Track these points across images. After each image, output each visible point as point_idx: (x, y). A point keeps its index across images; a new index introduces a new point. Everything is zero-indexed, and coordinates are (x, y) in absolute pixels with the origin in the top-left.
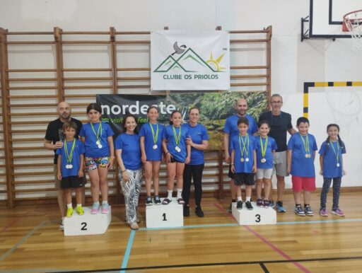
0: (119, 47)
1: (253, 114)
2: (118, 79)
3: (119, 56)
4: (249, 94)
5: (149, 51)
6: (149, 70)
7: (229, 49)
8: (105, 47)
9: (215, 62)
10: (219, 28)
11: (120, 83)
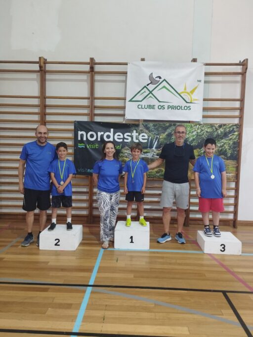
0: (97, 77)
1: (223, 145)
2: (95, 107)
3: (97, 86)
4: (220, 126)
5: (125, 81)
6: (125, 99)
7: (203, 81)
8: (85, 77)
9: (188, 94)
10: (194, 60)
11: (97, 112)
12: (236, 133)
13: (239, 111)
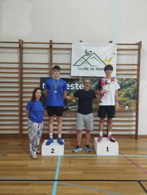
0: (54, 51)
3: (54, 56)
4: (127, 80)
5: (71, 54)
7: (116, 54)
8: (46, 51)
9: (108, 61)
10: (111, 42)
12: (136, 84)
13: (137, 71)
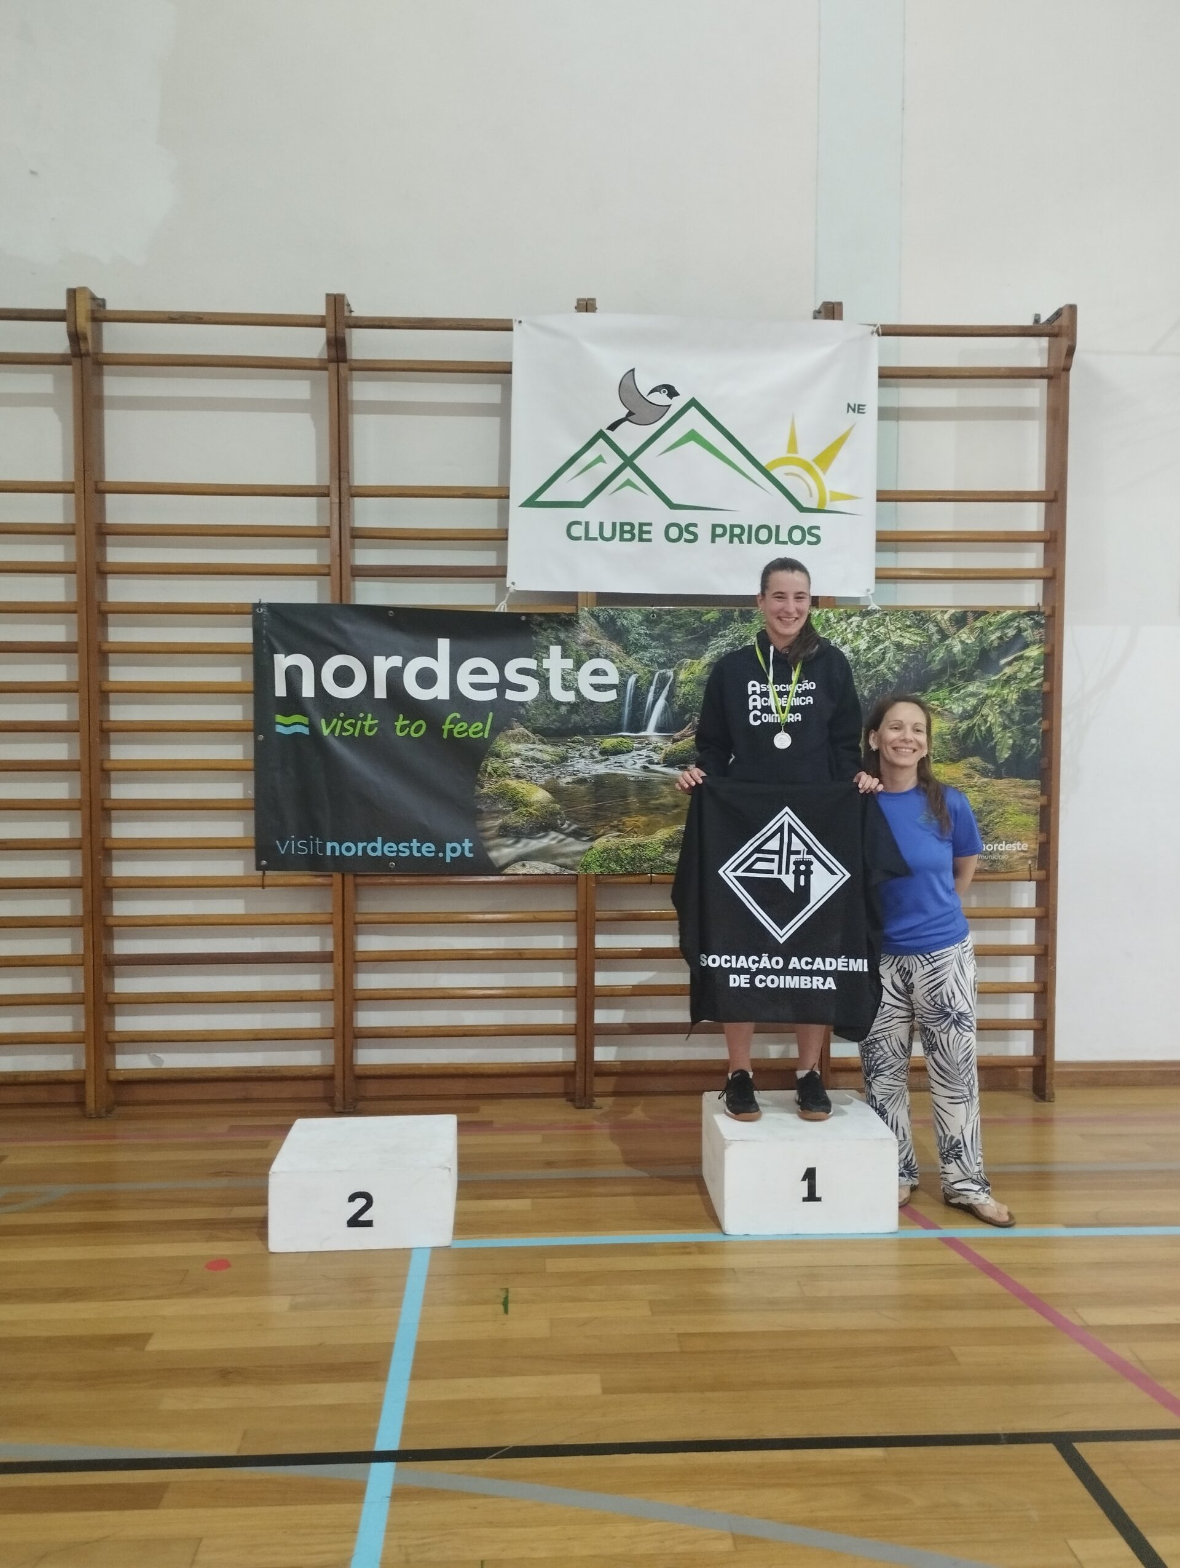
0: (363, 390)
1: (976, 710)
2: (358, 535)
3: (364, 429)
4: (960, 620)
5: (503, 411)
6: (502, 494)
7: (872, 411)
8: (299, 388)
9: (808, 468)
10: (831, 311)
11: (366, 556)
12: (1034, 652)
13: (1041, 545)
